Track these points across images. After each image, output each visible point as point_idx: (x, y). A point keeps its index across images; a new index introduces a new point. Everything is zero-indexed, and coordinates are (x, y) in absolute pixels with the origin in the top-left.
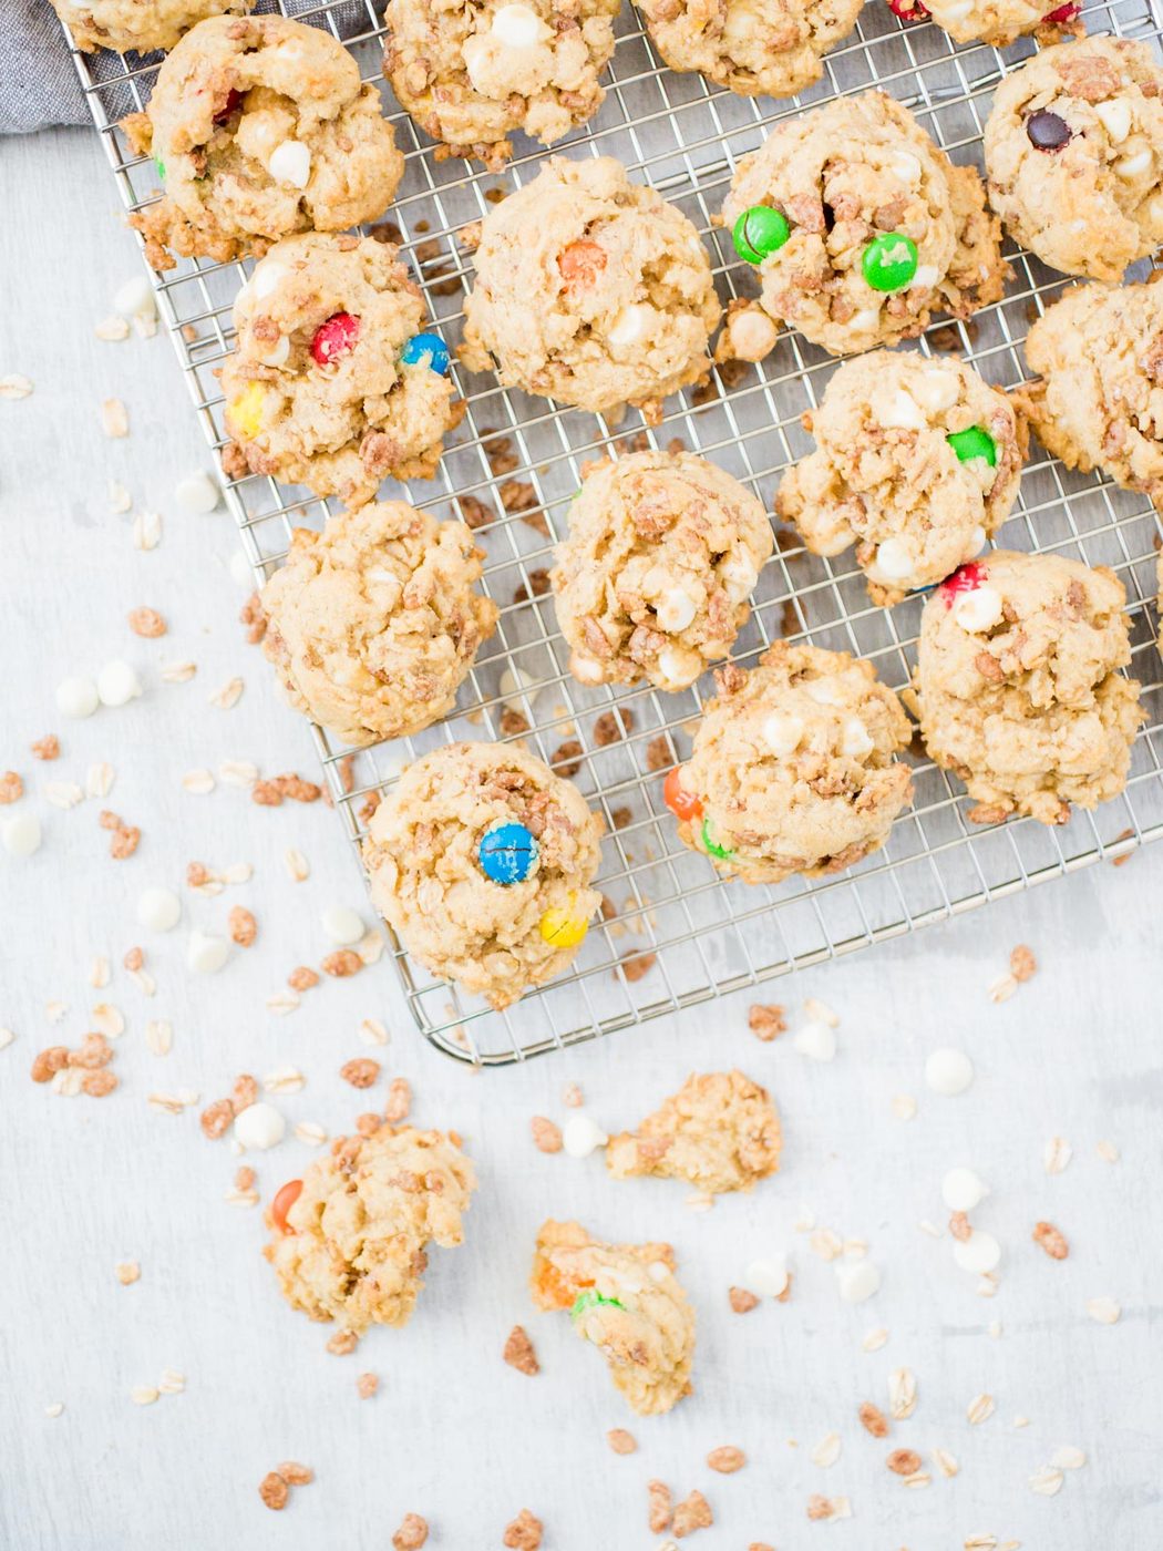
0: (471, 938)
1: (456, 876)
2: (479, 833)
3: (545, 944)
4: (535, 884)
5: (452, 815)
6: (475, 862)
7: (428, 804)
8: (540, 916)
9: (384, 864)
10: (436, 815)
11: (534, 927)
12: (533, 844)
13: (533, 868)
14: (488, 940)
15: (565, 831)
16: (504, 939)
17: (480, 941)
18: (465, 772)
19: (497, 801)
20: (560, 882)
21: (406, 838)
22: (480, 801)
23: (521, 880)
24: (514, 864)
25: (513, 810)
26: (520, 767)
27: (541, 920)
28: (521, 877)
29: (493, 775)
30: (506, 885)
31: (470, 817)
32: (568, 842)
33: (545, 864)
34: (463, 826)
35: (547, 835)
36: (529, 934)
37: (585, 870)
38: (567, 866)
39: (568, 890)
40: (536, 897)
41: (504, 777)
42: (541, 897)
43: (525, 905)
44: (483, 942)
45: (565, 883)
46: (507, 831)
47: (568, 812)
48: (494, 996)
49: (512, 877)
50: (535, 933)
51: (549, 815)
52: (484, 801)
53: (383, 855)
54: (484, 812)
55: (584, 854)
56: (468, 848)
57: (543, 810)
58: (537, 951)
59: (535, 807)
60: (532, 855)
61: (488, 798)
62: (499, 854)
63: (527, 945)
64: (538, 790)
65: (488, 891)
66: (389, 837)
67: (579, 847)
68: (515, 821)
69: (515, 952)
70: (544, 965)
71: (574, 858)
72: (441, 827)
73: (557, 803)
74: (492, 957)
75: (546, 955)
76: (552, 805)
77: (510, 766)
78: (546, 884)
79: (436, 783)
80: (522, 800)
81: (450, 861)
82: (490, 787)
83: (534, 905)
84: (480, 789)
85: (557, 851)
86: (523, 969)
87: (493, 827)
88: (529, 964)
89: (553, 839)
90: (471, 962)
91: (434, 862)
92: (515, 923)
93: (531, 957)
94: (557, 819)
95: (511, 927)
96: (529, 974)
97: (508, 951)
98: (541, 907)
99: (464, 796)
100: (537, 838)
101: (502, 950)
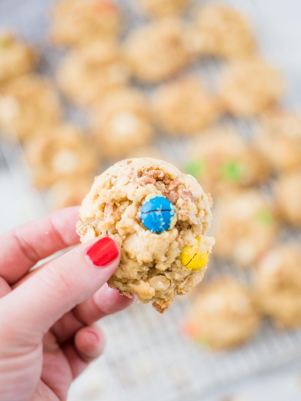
0: (140, 267)
1: (128, 231)
2: (140, 204)
3: (184, 268)
4: (175, 232)
5: (123, 196)
6: (139, 221)
7: (109, 190)
8: (179, 251)
9: (88, 231)
10: (114, 196)
11: (177, 258)
12: (172, 207)
13: (173, 221)
14: (151, 268)
15: (190, 199)
16: (160, 267)
17: (146, 269)
18: (129, 171)
19: (148, 185)
20: (190, 231)
21: (99, 213)
22: (139, 186)
23: (167, 230)
24: (162, 219)
25: (158, 190)
26: (160, 167)
27: (181, 254)
28: (167, 228)
29: (146, 172)
30: (159, 232)
31: (134, 195)
32: (193, 206)
33: (180, 218)
34: (131, 202)
35: (180, 202)
36: (174, 263)
37: (204, 223)
38: (193, 220)
39: (195, 235)
40: (176, 240)
41: (151, 172)
42: (180, 239)
43: (170, 244)
44: (148, 269)
45: (193, 232)
46: (156, 201)
47: (190, 189)
48: (158, 303)
49: (161, 227)
50: (178, 262)
51: (180, 191)
52: (141, 185)
53: (87, 226)
54: (140, 191)
55: (202, 213)
56: (134, 214)
57: (176, 189)
58: (180, 273)
59: (171, 188)
60: (172, 213)
61: (143, 183)
62: (152, 214)
63: (174, 269)
64: (172, 180)
65: (148, 236)
66: (89, 215)
67: (199, 210)
68: (160, 195)
69: (167, 275)
70: (185, 282)
71: (197, 216)
72: (118, 205)
73: (184, 185)
74: (154, 278)
75: (186, 274)
76: (181, 186)
77: (155, 167)
78: (182, 233)
79: (113, 180)
80: (163, 185)
81: (124, 222)
82: (144, 177)
83: (176, 244)
84: (138, 180)
85: (186, 211)
86: (173, 285)
87: (147, 199)
88: (176, 281)
89: (184, 204)
90: (142, 282)
91: (115, 224)
92: (166, 256)
93: (177, 277)
94: (185, 193)
95: (163, 258)
96: (177, 288)
97: (163, 275)
98: (180, 246)
99: (130, 184)
100: (174, 204)
101: (160, 274)
